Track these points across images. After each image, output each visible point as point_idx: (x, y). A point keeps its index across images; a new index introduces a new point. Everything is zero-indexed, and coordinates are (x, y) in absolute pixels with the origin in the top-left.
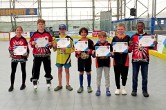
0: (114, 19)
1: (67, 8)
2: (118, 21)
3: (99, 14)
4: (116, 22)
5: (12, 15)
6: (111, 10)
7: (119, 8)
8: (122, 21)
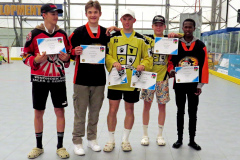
0: (206, 29)
1: (117, 5)
2: (213, 32)
3: (178, 19)
4: (209, 34)
5: (15, 14)
6: (201, 11)
7: (215, 8)
8: (220, 32)
